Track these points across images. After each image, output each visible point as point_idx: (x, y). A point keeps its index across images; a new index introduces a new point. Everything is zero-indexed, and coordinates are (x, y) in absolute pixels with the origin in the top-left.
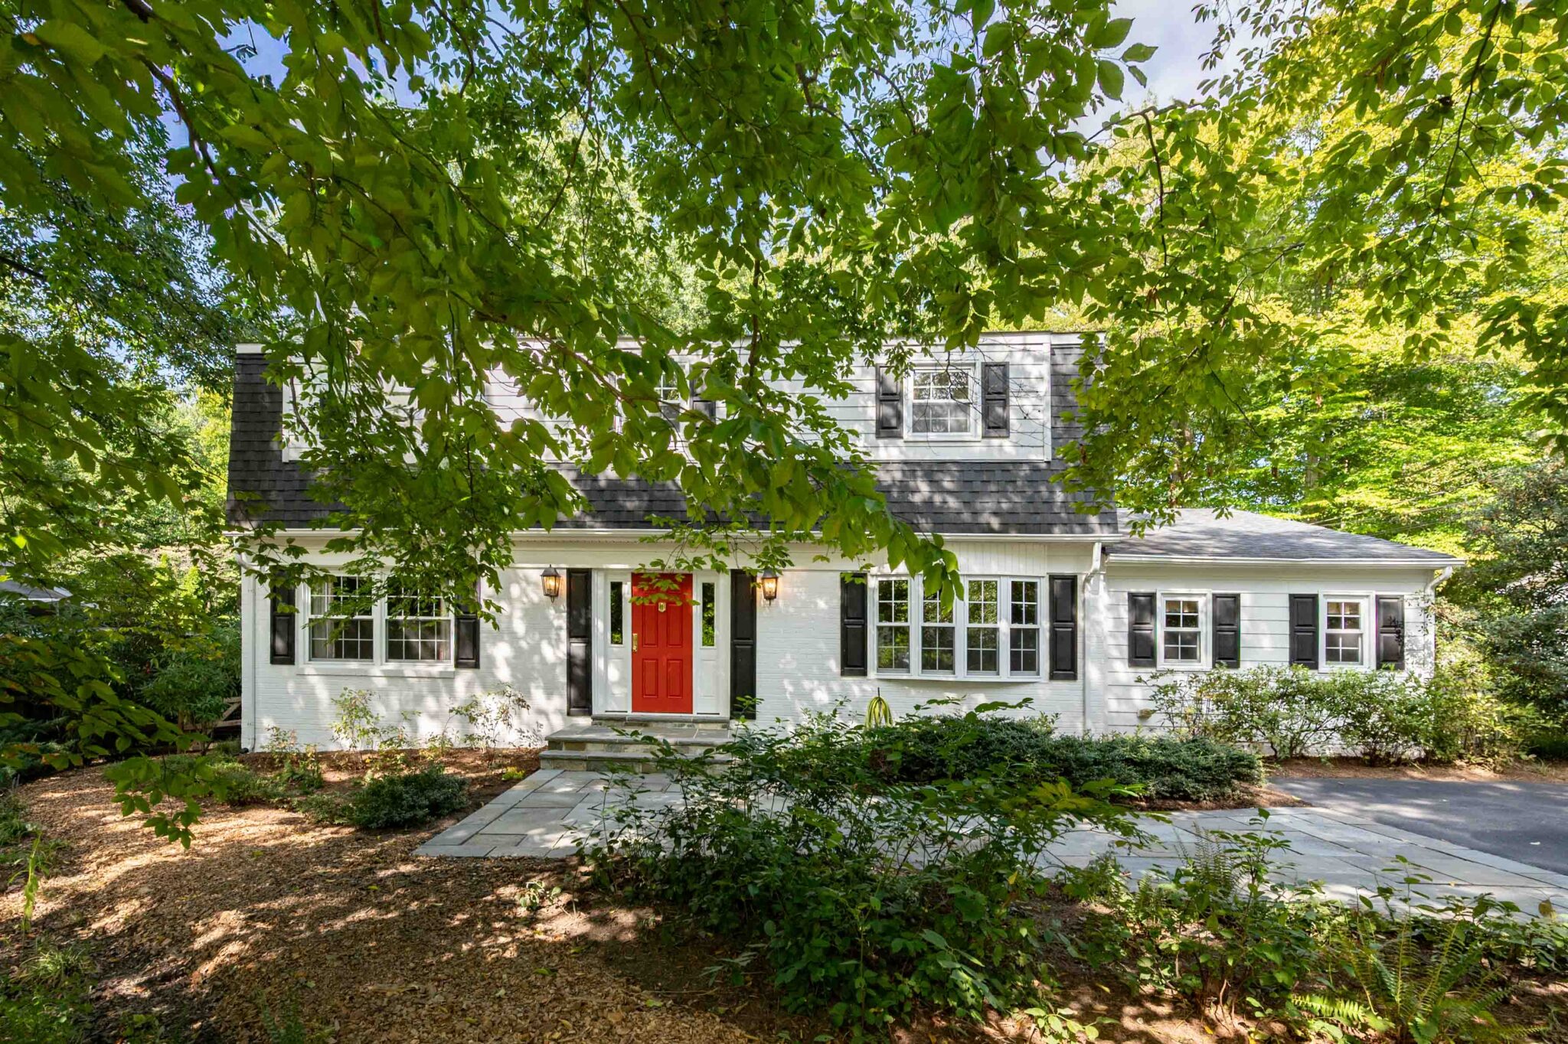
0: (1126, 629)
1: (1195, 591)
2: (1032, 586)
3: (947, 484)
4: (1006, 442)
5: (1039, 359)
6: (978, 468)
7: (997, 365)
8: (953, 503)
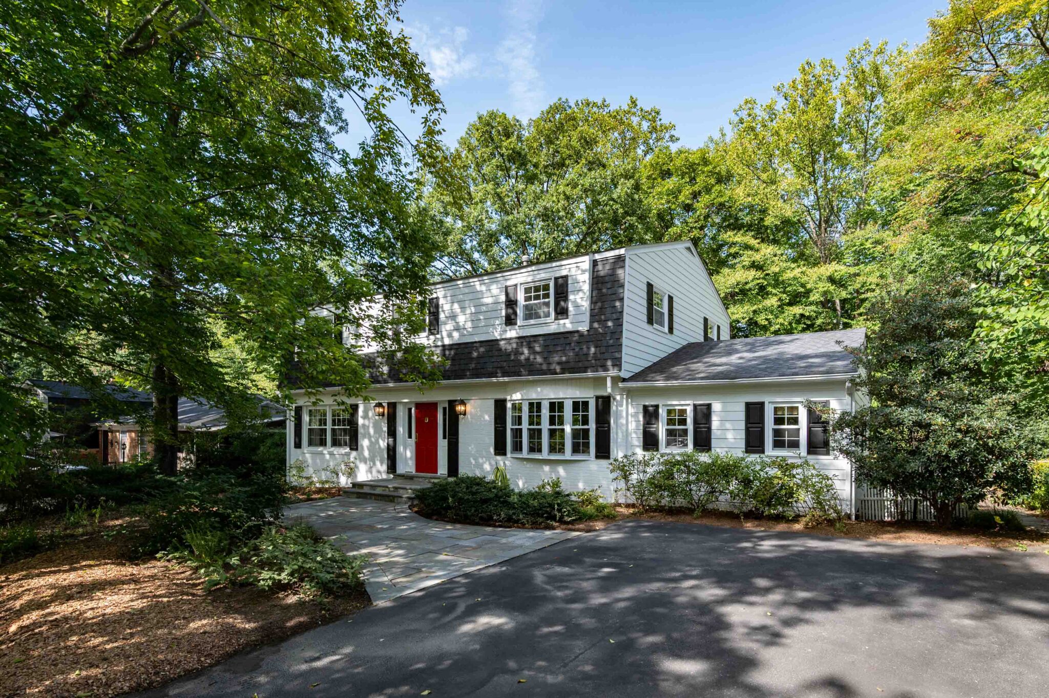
0: (641, 428)
1: (683, 402)
2: (586, 404)
3: (538, 349)
4: (567, 321)
5: (584, 271)
6: (553, 337)
7: (562, 277)
8: (539, 359)
